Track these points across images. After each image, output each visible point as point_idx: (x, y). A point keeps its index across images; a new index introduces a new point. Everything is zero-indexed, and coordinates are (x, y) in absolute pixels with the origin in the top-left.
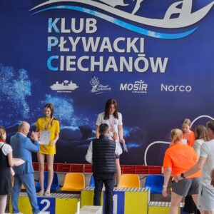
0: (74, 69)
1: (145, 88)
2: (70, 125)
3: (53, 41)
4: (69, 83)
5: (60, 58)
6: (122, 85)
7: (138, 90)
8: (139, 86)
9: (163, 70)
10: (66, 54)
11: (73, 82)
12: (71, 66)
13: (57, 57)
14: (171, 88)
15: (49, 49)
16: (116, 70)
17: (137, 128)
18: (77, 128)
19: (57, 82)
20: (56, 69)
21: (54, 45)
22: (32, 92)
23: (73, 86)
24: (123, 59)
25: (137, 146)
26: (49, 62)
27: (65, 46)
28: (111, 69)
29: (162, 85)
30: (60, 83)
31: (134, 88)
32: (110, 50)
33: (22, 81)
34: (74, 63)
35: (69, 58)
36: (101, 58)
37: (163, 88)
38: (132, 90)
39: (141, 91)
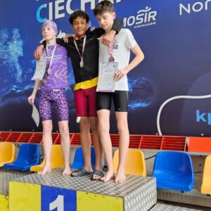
0: (63, 15)
1: (153, 17)
4: (58, 33)
5: (48, 6)
7: (143, 23)
8: (143, 17)
12: (60, 12)
13: (45, 5)
14: (197, 7)
17: (143, 78)
18: (69, 88)
25: (144, 105)
29: (181, 6)
31: (136, 21)
33: (15, 42)
34: (62, 8)
35: (57, 3)
37: (183, 9)
38: (135, 25)
39: (147, 22)
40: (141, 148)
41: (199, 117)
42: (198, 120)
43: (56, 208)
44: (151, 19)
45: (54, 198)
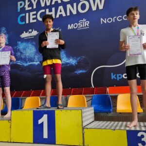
0: (35, 21)
1: (88, 24)
2: (34, 61)
3: (21, 4)
4: (32, 31)
6: (69, 25)
7: (82, 27)
8: (82, 24)
9: (101, 7)
10: (29, 11)
11: (35, 30)
12: (33, 19)
13: (24, 15)
14: (110, 20)
15: (19, 11)
16: (64, 15)
17: (83, 57)
18: (38, 63)
19: (24, 32)
20: (24, 23)
21: (22, 6)
22: (8, 42)
23: (35, 33)
24: (69, 6)
25: (84, 71)
26: (19, 19)
27: (29, 6)
28: (61, 15)
29: (102, 19)
30: (26, 32)
31: (78, 26)
32: (60, 2)
34: (35, 16)
35: (31, 13)
36: (53, 9)
37: (103, 21)
38: (77, 28)
39: (84, 27)
40: (84, 94)
41: (113, 77)
42: (112, 78)
43: (43, 122)
44: (86, 25)
45: (41, 117)
